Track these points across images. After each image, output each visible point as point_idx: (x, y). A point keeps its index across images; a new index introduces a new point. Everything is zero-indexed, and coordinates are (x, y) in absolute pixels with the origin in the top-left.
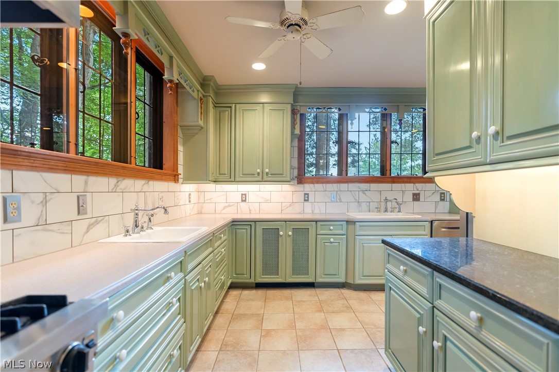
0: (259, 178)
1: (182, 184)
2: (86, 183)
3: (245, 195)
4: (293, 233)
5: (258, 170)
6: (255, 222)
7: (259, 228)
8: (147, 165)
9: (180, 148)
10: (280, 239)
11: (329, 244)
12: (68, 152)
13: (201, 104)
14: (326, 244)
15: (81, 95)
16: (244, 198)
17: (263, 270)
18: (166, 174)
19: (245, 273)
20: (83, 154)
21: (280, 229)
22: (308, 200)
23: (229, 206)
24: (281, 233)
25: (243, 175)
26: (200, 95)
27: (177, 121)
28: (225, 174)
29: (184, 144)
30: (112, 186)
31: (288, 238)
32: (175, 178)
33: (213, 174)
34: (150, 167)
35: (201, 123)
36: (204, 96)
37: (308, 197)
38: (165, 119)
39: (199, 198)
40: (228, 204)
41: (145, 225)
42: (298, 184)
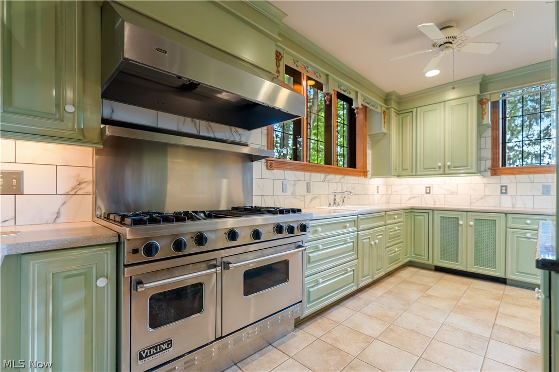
0: (441, 171)
1: (371, 178)
2: (310, 176)
3: (429, 187)
4: (475, 224)
5: (440, 164)
6: (433, 210)
7: (437, 216)
8: (346, 166)
9: (369, 152)
10: (460, 228)
11: (525, 239)
12: (303, 161)
13: (384, 116)
14: (520, 239)
15: (309, 130)
16: (428, 190)
17: (441, 255)
18: (357, 171)
19: (423, 254)
20: (309, 161)
21: (460, 219)
22: (506, 193)
23: (414, 197)
24: (461, 222)
25: (424, 169)
26: (384, 109)
27: (366, 132)
28: (407, 170)
29: (372, 148)
30: (322, 178)
31: (469, 229)
32: (364, 173)
33: (396, 170)
34: (348, 167)
35: (384, 130)
36: (387, 109)
37: (506, 190)
38: (357, 133)
39: (387, 190)
40: (412, 196)
41: (341, 203)
42: (491, 175)
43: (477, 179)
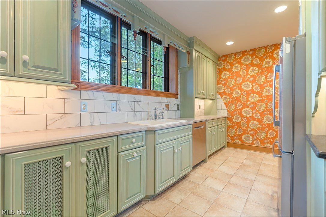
4: (87, 158)
14: (129, 161)
21: (64, 158)
24: (68, 164)
43: (53, 90)
